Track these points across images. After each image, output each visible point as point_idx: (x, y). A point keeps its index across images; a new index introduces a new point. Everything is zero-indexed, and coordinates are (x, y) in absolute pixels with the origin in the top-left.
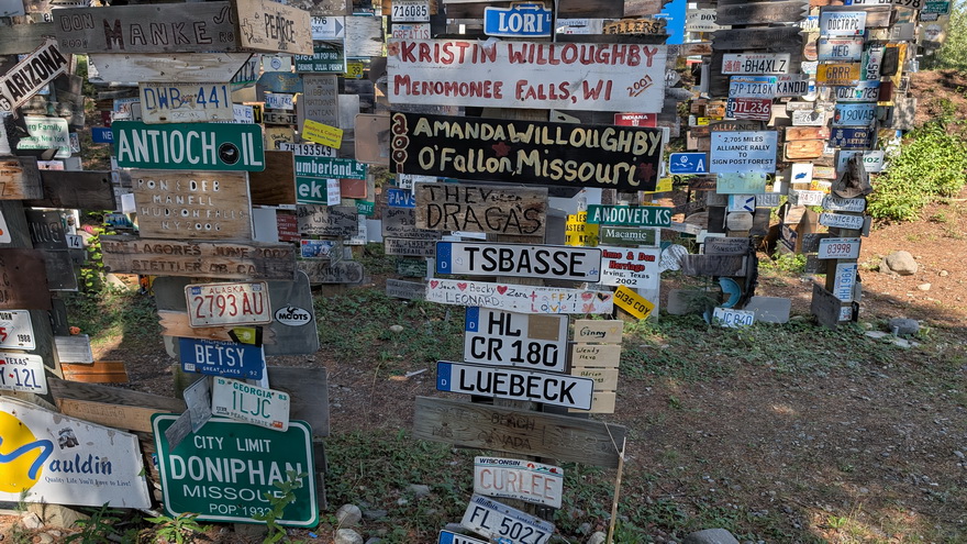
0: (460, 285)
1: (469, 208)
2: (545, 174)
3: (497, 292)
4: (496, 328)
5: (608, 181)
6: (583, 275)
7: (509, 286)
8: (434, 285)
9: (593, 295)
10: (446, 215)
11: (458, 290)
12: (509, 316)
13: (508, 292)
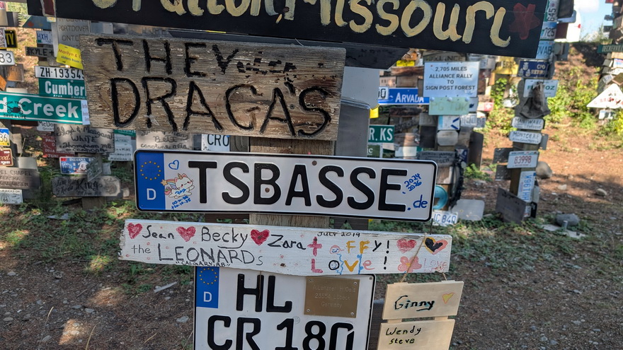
0: (182, 231)
1: (193, 87)
2: (340, 22)
3: (250, 241)
4: (250, 300)
5: (455, 37)
6: (401, 208)
7: (273, 230)
8: (134, 231)
9: (419, 242)
10: (149, 102)
11: (180, 240)
12: (272, 279)
13: (270, 239)
